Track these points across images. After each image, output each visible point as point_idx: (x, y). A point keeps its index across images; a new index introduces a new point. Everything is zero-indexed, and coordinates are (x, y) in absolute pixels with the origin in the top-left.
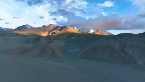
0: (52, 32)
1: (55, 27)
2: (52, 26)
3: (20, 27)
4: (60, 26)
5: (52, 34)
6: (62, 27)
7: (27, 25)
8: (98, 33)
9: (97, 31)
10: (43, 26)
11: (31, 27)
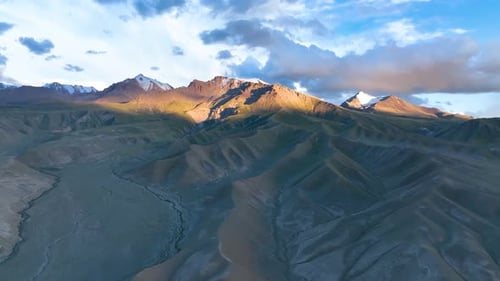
0: (222, 108)
1: (233, 88)
2: (224, 82)
3: (118, 84)
4: (250, 84)
5: (223, 114)
6: (257, 87)
7: (141, 77)
8: (385, 106)
9: (385, 99)
10: (194, 84)
11: (154, 84)
